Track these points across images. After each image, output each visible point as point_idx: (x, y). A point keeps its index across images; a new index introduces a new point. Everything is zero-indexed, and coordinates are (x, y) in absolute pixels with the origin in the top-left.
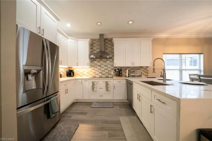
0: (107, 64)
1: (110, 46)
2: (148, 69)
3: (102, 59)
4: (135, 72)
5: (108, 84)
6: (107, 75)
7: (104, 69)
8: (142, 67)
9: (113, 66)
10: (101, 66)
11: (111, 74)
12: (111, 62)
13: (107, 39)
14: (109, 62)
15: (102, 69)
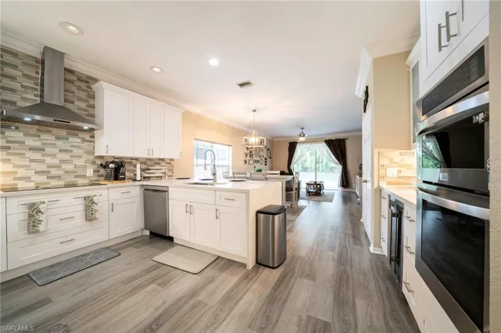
0: (73, 146)
1: (83, 95)
2: (172, 163)
3: (50, 128)
4: (149, 170)
5: (93, 203)
6: (71, 179)
7: (56, 161)
8: (163, 160)
9: (94, 153)
10: (43, 150)
11: (85, 176)
12: (84, 140)
13: (71, 72)
14: (79, 140)
15: (49, 160)
